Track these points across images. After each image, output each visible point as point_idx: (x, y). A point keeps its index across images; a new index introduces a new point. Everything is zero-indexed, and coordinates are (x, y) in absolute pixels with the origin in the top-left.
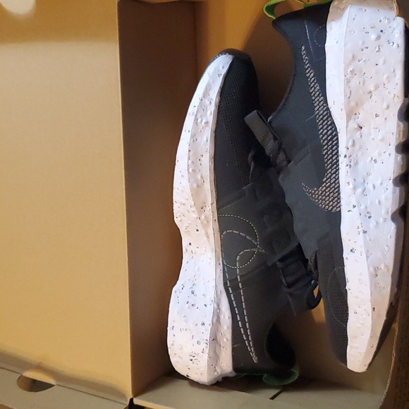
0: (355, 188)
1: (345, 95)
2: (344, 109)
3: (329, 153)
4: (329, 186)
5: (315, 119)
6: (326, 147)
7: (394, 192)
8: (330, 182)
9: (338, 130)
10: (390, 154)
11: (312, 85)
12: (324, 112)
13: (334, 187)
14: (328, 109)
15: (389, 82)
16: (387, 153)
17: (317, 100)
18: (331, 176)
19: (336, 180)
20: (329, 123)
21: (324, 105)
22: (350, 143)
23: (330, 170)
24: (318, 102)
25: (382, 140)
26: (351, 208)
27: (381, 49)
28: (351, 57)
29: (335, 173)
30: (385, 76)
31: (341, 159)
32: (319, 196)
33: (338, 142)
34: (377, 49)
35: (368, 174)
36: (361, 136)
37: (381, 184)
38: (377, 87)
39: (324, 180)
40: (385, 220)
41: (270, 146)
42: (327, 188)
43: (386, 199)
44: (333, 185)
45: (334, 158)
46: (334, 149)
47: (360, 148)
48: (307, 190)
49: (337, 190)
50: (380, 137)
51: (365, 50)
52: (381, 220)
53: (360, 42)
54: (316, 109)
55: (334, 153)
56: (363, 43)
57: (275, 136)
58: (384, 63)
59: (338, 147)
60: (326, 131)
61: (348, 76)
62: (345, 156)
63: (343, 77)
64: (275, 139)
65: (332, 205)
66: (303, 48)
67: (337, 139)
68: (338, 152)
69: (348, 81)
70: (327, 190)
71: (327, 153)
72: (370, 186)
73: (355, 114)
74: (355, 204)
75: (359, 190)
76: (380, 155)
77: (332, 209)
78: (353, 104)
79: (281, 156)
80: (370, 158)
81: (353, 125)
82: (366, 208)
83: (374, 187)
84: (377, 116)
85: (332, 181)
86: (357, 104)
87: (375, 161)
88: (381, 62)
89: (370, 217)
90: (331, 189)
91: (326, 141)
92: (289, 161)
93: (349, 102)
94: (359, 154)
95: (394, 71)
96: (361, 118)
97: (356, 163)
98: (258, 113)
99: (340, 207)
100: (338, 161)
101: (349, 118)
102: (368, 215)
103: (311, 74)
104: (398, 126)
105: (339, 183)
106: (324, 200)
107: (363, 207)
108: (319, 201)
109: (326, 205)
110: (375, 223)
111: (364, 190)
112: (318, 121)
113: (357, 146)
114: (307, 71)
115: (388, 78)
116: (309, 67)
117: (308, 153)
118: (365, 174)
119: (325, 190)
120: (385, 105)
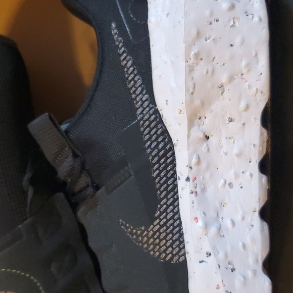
0: (206, 226)
1: (187, 90)
2: (184, 111)
3: (162, 175)
4: (165, 224)
5: (137, 126)
6: (156, 166)
7: (262, 231)
8: (165, 217)
9: (174, 141)
10: (251, 175)
11: (130, 78)
12: (151, 116)
13: (173, 224)
14: (157, 112)
15: (249, 71)
16: (248, 174)
17: (140, 98)
18: (166, 209)
19: (175, 214)
20: (159, 132)
21: (151, 106)
22: (194, 160)
23: (165, 201)
24: (140, 103)
25: (239, 155)
26: (205, 258)
27: (237, 24)
28: (194, 32)
29: (172, 204)
30: (244, 63)
31: (181, 183)
32: (149, 239)
33: (174, 159)
34: (232, 23)
35: (222, 204)
36: (208, 150)
37: (243, 218)
38: (231, 79)
39: (156, 215)
40: (255, 273)
41: (65, 166)
42: (161, 227)
43: (253, 241)
44: (171, 221)
45: (169, 182)
46: (169, 168)
47: (208, 166)
48: (128, 229)
49: (177, 229)
50: (235, 151)
51: (214, 23)
52: (250, 274)
53: (207, 13)
54: (139, 111)
55: (169, 175)
56: (212, 14)
57: (74, 152)
58: (243, 42)
59: (175, 165)
60: (155, 143)
61: (191, 62)
62: (188, 179)
63: (184, 64)
64: (75, 156)
65: (171, 252)
66: (114, 25)
67: (173, 154)
68: (175, 172)
69: (190, 70)
70: (161, 231)
71: (158, 175)
72: (228, 223)
73: (200, 118)
74: (210, 250)
75: (213, 230)
76: (237, 176)
77: (172, 259)
78: (197, 102)
79: (84, 181)
80: (222, 181)
81: (197, 133)
82: (226, 256)
83: (233, 223)
84: (231, 120)
85: (168, 217)
86: (203, 104)
87: (230, 184)
88: (237, 41)
89: (233, 270)
90: (168, 228)
91: (156, 159)
92: (97, 188)
93: (192, 101)
94: (207, 176)
95: (256, 55)
96: (207, 124)
97: (204, 190)
98: (50, 117)
99: (184, 254)
100: (176, 186)
101: (191, 124)
102: (230, 267)
103: (128, 62)
104: (262, 134)
105: (179, 218)
106: (158, 244)
107: (221, 255)
108: (149, 245)
109: (162, 252)
110: (242, 279)
111: (220, 229)
112: (142, 129)
113: (204, 165)
114: (122, 58)
115: (248, 65)
116: (124, 52)
117: (130, 175)
118: (218, 205)
119: (159, 230)
120: (243, 105)
